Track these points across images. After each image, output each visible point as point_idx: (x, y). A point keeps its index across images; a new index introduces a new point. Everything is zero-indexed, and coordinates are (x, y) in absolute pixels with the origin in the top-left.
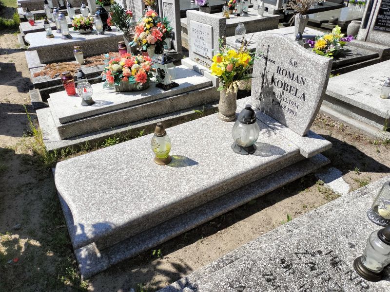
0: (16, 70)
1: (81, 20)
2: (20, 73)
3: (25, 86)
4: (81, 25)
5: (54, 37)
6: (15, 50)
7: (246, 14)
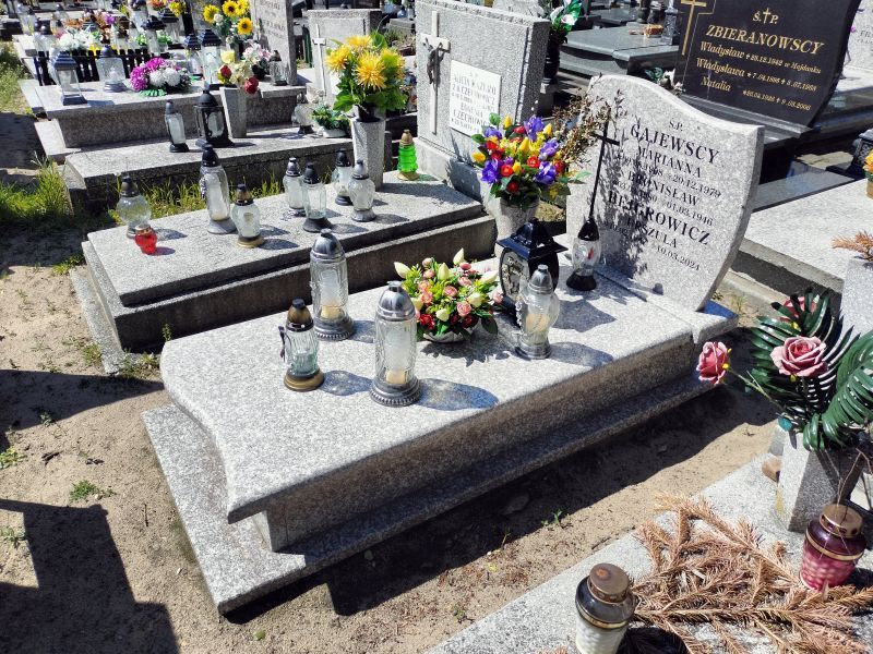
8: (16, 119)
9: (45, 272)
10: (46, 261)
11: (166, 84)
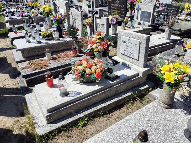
0: (7, 62)
1: (46, 32)
2: (10, 64)
3: (15, 74)
4: (46, 35)
5: (30, 42)
6: (6, 48)
7: (134, 27)
8: (3, 23)
9: (4, 39)
10: (4, 38)
11: (25, 16)
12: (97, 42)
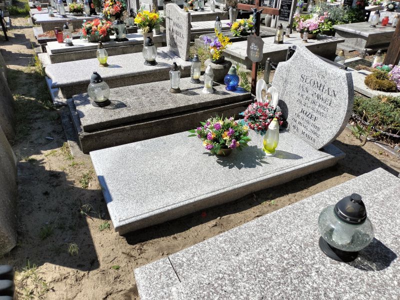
0: (25, 38)
1: (74, 6)
4: (74, 9)
5: (54, 16)
6: (26, 27)
7: (203, 10)
12: (110, 5)
